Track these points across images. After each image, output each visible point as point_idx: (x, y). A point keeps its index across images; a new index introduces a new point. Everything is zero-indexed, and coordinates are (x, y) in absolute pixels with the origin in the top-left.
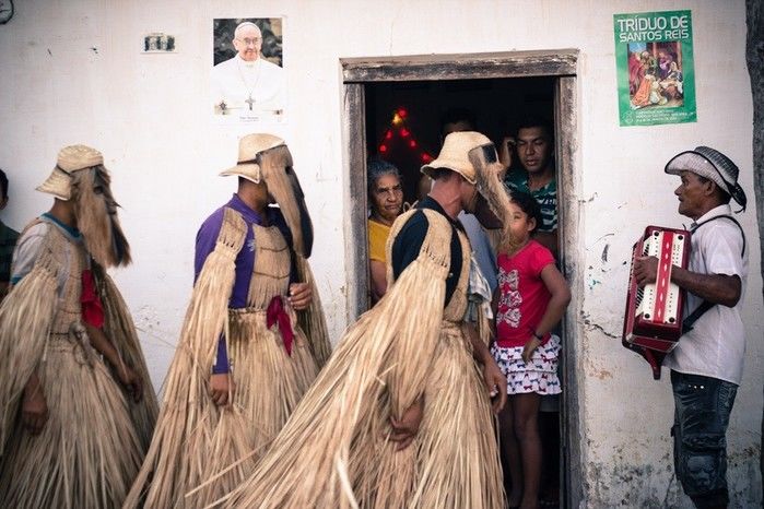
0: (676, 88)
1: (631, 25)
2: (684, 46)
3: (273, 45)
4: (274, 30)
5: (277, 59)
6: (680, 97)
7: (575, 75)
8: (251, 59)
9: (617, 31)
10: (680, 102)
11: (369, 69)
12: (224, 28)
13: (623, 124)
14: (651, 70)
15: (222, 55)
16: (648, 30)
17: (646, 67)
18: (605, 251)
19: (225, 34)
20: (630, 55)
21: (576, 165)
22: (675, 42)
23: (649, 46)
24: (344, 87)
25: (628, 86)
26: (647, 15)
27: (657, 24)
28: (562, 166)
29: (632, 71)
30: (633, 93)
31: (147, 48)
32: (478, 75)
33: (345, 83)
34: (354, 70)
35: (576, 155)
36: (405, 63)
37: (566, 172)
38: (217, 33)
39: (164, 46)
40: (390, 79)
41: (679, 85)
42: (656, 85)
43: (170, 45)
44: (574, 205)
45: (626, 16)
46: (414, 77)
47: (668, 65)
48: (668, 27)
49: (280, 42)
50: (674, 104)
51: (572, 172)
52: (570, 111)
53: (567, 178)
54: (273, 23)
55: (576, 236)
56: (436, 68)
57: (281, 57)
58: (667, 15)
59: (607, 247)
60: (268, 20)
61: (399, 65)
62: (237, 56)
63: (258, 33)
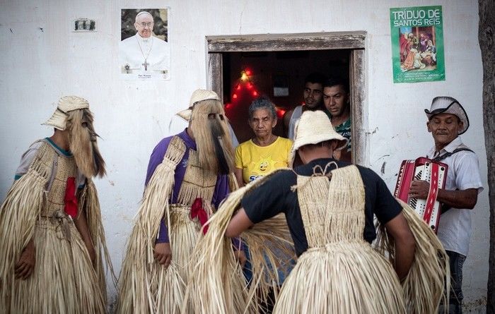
0: (432, 58)
1: (402, 16)
2: (437, 29)
3: (161, 27)
4: (162, 17)
5: (163, 36)
6: (434, 63)
7: (363, 49)
8: (146, 36)
9: (392, 19)
10: (434, 67)
11: (225, 44)
12: (128, 15)
13: (396, 81)
14: (414, 46)
15: (126, 34)
16: (413, 19)
17: (412, 43)
18: (383, 167)
19: (129, 20)
20: (401, 36)
21: (364, 109)
22: (431, 27)
23: (414, 30)
24: (208, 55)
25: (400, 56)
26: (412, 9)
27: (419, 14)
28: (354, 110)
29: (402, 46)
30: (402, 61)
31: (77, 28)
32: (299, 48)
33: (209, 53)
34: (216, 44)
35: (364, 102)
36: (250, 40)
37: (357, 113)
38: (124, 19)
39: (88, 27)
40: (239, 50)
41: (434, 56)
42: (418, 55)
43: (92, 26)
44: (363, 135)
45: (398, 9)
46: (255, 49)
47: (426, 43)
48: (427, 17)
49: (166, 25)
50: (430, 68)
51: (361, 114)
52: (360, 73)
53: (358, 118)
54: (161, 12)
55: (364, 156)
56: (270, 43)
57: (166, 35)
58: (426, 8)
59: (384, 164)
60: (158, 10)
61: (245, 41)
62: (137, 34)
63: (151, 19)
